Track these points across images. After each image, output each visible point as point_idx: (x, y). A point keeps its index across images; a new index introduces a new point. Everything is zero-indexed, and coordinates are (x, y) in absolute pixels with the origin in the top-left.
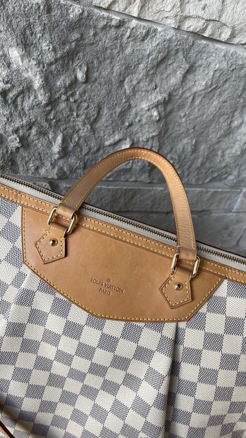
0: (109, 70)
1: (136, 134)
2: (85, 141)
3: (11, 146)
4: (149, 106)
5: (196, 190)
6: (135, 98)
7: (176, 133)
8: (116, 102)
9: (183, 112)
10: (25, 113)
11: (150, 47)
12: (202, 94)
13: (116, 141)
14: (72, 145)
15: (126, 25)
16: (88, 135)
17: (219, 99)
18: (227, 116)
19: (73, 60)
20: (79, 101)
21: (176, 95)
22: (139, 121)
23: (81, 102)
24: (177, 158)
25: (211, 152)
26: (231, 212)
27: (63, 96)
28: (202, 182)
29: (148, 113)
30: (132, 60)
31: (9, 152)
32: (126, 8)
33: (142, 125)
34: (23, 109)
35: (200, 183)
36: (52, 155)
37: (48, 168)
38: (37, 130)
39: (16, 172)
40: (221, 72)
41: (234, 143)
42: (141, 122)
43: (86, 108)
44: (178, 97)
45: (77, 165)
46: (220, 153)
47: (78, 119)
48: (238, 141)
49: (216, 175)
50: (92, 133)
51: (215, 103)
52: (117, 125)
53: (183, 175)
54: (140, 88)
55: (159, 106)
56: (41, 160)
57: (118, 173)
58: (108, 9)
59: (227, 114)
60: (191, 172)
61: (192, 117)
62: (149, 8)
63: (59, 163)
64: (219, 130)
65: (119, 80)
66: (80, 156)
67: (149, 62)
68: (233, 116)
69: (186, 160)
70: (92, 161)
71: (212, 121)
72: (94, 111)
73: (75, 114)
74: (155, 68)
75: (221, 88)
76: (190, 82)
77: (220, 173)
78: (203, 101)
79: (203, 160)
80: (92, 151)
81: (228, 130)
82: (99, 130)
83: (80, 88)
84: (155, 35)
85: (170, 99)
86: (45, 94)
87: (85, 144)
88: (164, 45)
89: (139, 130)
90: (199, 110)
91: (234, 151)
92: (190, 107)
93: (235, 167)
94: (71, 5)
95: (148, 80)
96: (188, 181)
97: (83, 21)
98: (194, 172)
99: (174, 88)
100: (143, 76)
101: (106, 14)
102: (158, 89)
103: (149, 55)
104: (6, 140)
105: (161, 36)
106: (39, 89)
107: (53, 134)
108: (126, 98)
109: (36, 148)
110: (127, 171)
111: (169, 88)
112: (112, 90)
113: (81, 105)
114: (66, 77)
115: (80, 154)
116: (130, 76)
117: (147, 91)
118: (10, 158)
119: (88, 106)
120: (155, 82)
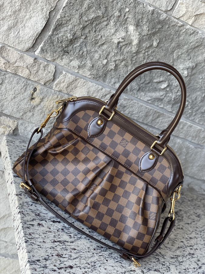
0: (169, 44)
1: (171, 81)
2: (144, 76)
3: (109, 67)
4: (184, 68)
5: (197, 127)
6: (177, 61)
7: (194, 87)
8: (167, 61)
9: (201, 76)
10: (123, 53)
11: (193, 39)
13: (160, 81)
15: (184, 27)
19: (154, 36)
20: (150, 55)
23: (150, 56)
24: (191, 102)
27: (143, 51)
28: (203, 123)
30: (182, 43)
31: (107, 70)
32: (187, 20)
35: (201, 123)
38: (125, 63)
39: (104, 81)
44: (201, 67)
45: (136, 87)
53: (192, 114)
54: (181, 57)
55: (189, 69)
56: (119, 79)
57: (155, 99)
58: (178, 19)
60: (197, 114)
62: (197, 22)
65: (172, 50)
67: (191, 46)
69: (196, 105)
70: (143, 88)
74: (192, 49)
80: (146, 82)
82: (153, 72)
83: (152, 49)
84: (197, 34)
86: (137, 48)
87: (144, 78)
88: (200, 40)
94: (162, 14)
95: (187, 54)
96: (194, 119)
97: (165, 21)
98: (199, 114)
100: (185, 51)
101: (176, 21)
102: (191, 60)
103: (191, 43)
104: (109, 64)
105: (200, 35)
106: (135, 45)
107: (131, 67)
108: (172, 60)
109: (119, 72)
110: (160, 100)
111: (197, 61)
112: (167, 54)
113: (149, 57)
114: (148, 43)
115: (139, 82)
116: (178, 50)
117: (185, 60)
118: (105, 73)
119: (153, 59)
120: (190, 56)
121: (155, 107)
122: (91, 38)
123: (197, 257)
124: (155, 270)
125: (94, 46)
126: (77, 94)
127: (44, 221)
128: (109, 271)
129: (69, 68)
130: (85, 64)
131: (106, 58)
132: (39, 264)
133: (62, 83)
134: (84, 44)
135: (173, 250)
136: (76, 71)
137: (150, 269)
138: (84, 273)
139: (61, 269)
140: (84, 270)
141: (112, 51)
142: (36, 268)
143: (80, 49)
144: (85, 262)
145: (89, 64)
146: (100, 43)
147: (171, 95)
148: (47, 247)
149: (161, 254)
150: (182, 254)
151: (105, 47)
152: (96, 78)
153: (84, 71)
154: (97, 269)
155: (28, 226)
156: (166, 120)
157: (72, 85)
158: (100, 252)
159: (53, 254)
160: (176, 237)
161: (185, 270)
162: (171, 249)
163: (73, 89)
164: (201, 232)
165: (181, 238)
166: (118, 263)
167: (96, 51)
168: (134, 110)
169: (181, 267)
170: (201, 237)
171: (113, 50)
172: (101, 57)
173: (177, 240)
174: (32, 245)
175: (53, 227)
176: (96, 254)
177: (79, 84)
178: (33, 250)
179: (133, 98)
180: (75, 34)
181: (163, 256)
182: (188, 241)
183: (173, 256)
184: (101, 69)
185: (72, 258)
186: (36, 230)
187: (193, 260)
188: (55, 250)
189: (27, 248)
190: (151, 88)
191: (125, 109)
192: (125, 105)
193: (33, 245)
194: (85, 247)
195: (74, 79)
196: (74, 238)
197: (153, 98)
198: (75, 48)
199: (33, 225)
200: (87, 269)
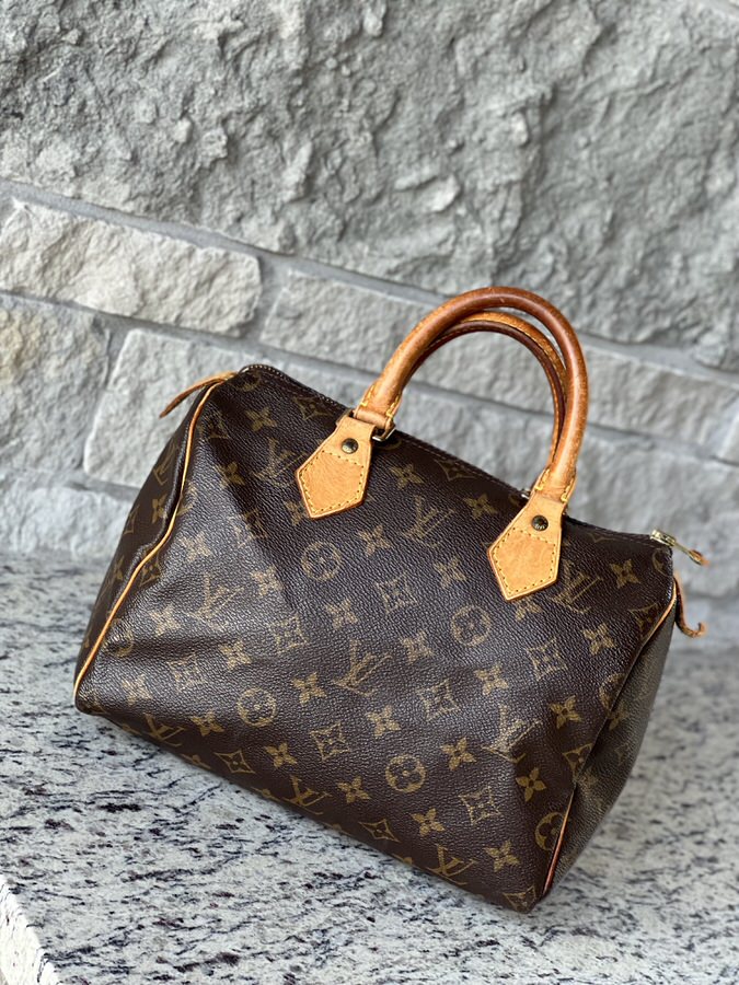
1: (468, 172)
2: (355, 170)
3: (204, 153)
4: (507, 107)
5: (610, 358)
6: (476, 83)
7: (565, 185)
8: (433, 89)
9: (583, 134)
10: (249, 85)
12: (630, 97)
13: (424, 180)
14: (325, 173)
16: (364, 156)
17: (673, 117)
18: (695, 162)
20: (359, 75)
21: (569, 93)
22: (481, 141)
23: (363, 78)
24: (564, 250)
25: (652, 252)
26: (714, 458)
27: (331, 60)
28: (631, 336)
29: (504, 125)
31: (197, 166)
33: (485, 152)
34: (248, 76)
35: (623, 337)
36: (280, 190)
37: (262, 221)
38: (265, 126)
39: (194, 218)
40: (675, 51)
41: (716, 237)
42: (484, 144)
43: (371, 94)
44: (572, 98)
45: (329, 224)
46: (676, 260)
47: (351, 115)
48: (725, 232)
49: (666, 323)
50: (373, 153)
51: (664, 123)
52: (429, 143)
53: (579, 303)
54: (489, 66)
55: (529, 112)
56: (252, 199)
57: (416, 263)
59: (693, 157)
60: (600, 299)
61: (605, 151)
63: (289, 214)
64: (674, 197)
65: (447, 41)
66: (337, 205)
67: (515, 12)
68: (709, 164)
69: (587, 262)
70: (360, 221)
71: (655, 167)
72: (385, 102)
73: (345, 102)
74: (525, 27)
75: (677, 88)
76: (604, 66)
77: (679, 318)
78: (633, 116)
79: (630, 272)
80: (366, 196)
81: (697, 200)
82: (387, 148)
83: (365, 46)
85: (554, 100)
86: (300, 49)
87: (353, 178)
89: (478, 162)
90: (623, 135)
91: (714, 259)
92: (603, 123)
93: (721, 309)
95: (508, 49)
96: (590, 325)
98: (608, 299)
99: (565, 76)
100: (499, 39)
102: (529, 73)
104: (199, 137)
106: (291, 38)
107: (293, 139)
108: (456, 83)
109: (249, 168)
110: (438, 262)
111: (552, 73)
112: (430, 62)
113: (361, 85)
114: (343, 22)
115: (337, 198)
116: (470, 36)
117: (504, 74)
118: (193, 181)
119: (376, 90)
120: (523, 56)
121: (422, 296)
122: (104, 35)
123: (729, 866)
124: (578, 931)
125: (122, 68)
126: (89, 293)
127: (69, 811)
128: (390, 956)
129: (36, 183)
130: (102, 155)
131: (185, 114)
132: (95, 963)
133: (20, 255)
134: (79, 69)
135: (628, 855)
136: (69, 192)
137: (556, 928)
138: (290, 972)
139: (191, 970)
140: (289, 963)
141: (203, 76)
142: (86, 977)
143: (68, 88)
144: (283, 935)
145: (115, 147)
146: (145, 54)
147: (478, 231)
148: (108, 898)
149: (585, 874)
150: (667, 865)
151: (169, 65)
152: (159, 210)
153: (102, 187)
154: (338, 953)
155: (8, 836)
156: (480, 347)
157: (61, 259)
158: (334, 894)
159: (143, 922)
160: (625, 809)
161: (696, 916)
162: (617, 853)
163: (68, 273)
164: (720, 780)
165: (650, 808)
166: (418, 922)
167: (136, 91)
168: (342, 324)
169: (679, 909)
170: (727, 798)
171: (208, 74)
172: (162, 112)
173: (634, 818)
174: (45, 900)
175: (113, 828)
176: (320, 901)
177: (92, 244)
178: (52, 915)
179: (325, 271)
180: (34, 29)
181: (595, 879)
182: (679, 819)
183: (633, 877)
184: (171, 164)
185: (225, 926)
186: (42, 845)
187: (720, 881)
188: (144, 906)
189: (25, 911)
190: (391, 216)
191: (302, 328)
192: (301, 308)
193: (48, 897)
194: (265, 882)
195: (65, 226)
196: (213, 855)
197: (409, 259)
198: (47, 89)
199: (27, 830)
200: (300, 959)
